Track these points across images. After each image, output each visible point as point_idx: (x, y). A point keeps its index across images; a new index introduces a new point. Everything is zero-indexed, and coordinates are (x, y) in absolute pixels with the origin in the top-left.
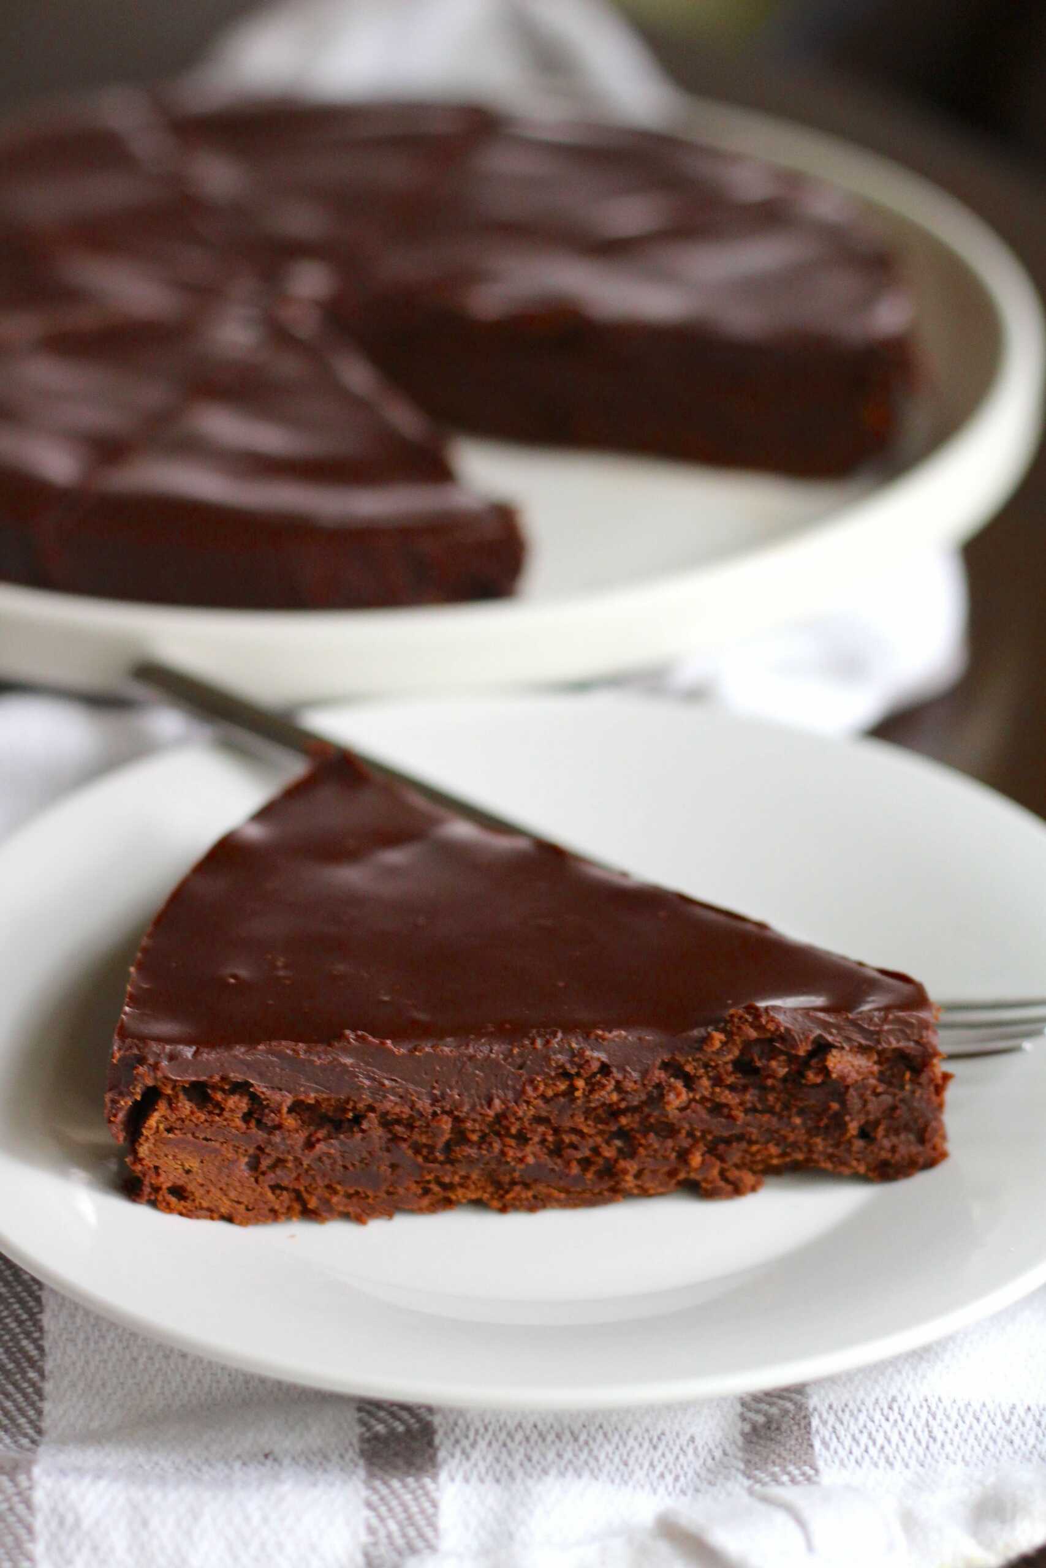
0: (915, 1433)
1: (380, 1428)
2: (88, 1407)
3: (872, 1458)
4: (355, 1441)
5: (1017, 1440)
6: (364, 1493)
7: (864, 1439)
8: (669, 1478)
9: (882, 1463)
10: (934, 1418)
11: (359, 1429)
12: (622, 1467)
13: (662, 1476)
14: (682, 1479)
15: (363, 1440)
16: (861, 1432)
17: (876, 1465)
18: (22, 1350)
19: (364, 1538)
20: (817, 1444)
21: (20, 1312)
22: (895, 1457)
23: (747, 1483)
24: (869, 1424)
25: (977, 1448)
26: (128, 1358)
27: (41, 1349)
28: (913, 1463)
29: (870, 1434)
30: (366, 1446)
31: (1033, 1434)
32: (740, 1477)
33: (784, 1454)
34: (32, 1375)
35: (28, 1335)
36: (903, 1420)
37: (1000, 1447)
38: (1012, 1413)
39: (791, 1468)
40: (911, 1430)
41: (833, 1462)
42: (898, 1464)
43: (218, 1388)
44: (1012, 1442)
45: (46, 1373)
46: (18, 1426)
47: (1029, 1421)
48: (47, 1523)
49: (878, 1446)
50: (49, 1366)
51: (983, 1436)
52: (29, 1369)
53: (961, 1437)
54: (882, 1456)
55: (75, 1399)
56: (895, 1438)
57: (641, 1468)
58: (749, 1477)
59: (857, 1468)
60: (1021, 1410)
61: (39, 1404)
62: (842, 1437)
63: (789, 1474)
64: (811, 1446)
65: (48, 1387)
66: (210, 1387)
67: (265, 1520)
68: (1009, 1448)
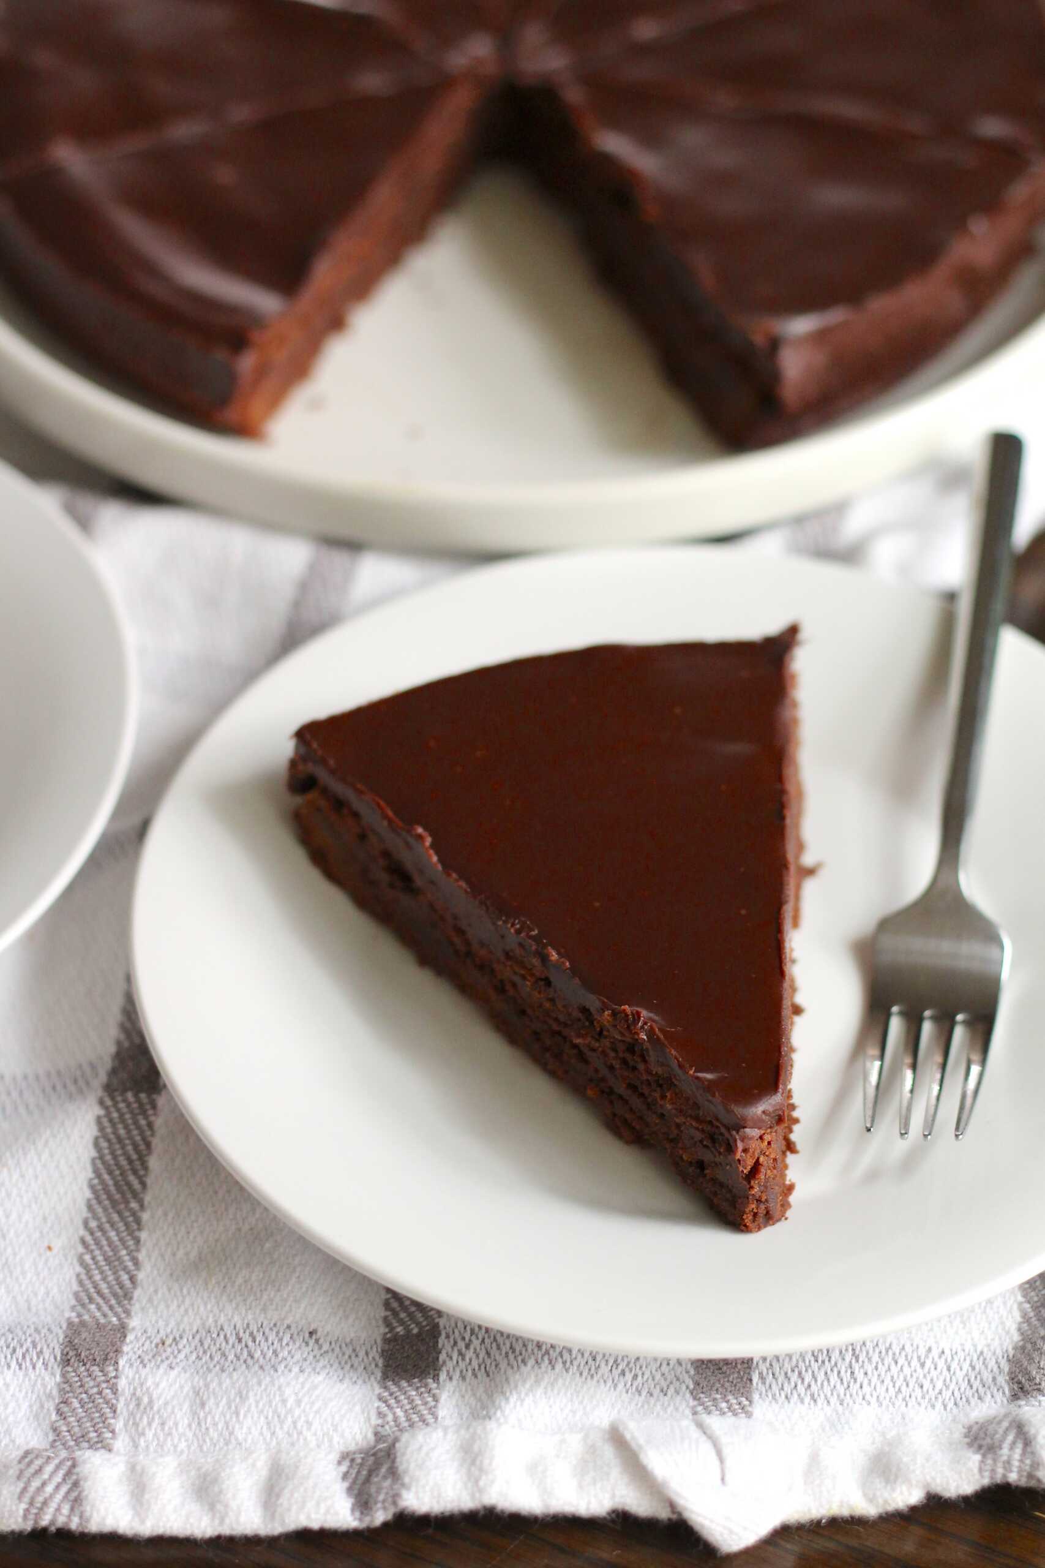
0: (839, 1372)
1: (400, 1330)
2: (175, 1235)
3: (799, 1395)
4: (379, 1341)
5: (927, 1384)
6: (378, 1390)
7: (794, 1377)
8: (629, 1376)
9: (807, 1399)
10: (857, 1361)
11: (383, 1329)
12: (590, 1361)
13: (623, 1373)
14: (640, 1378)
15: (386, 1341)
16: (793, 1371)
17: (802, 1401)
18: (129, 1184)
19: (375, 1421)
20: (755, 1378)
22: (819, 1395)
23: (692, 1403)
24: (801, 1363)
25: (891, 1389)
27: (144, 1185)
28: (834, 1400)
29: (800, 1373)
30: (387, 1347)
31: (942, 1378)
32: (688, 1395)
33: (727, 1385)
34: (134, 1205)
35: (135, 1172)
36: (829, 1361)
37: (911, 1390)
38: (927, 1356)
39: (730, 1397)
40: (835, 1370)
41: (767, 1396)
42: (821, 1401)
44: (922, 1387)
45: (146, 1203)
46: (119, 1259)
47: (941, 1364)
48: (127, 1405)
49: (806, 1383)
50: (148, 1198)
51: (898, 1377)
52: (132, 1200)
53: (878, 1379)
54: (809, 1393)
55: (165, 1228)
56: (821, 1377)
57: (607, 1364)
58: (695, 1398)
59: (786, 1403)
60: (935, 1353)
61: (137, 1233)
62: (777, 1374)
63: (727, 1402)
64: (751, 1380)
65: (145, 1216)
67: (299, 1402)
68: (918, 1391)
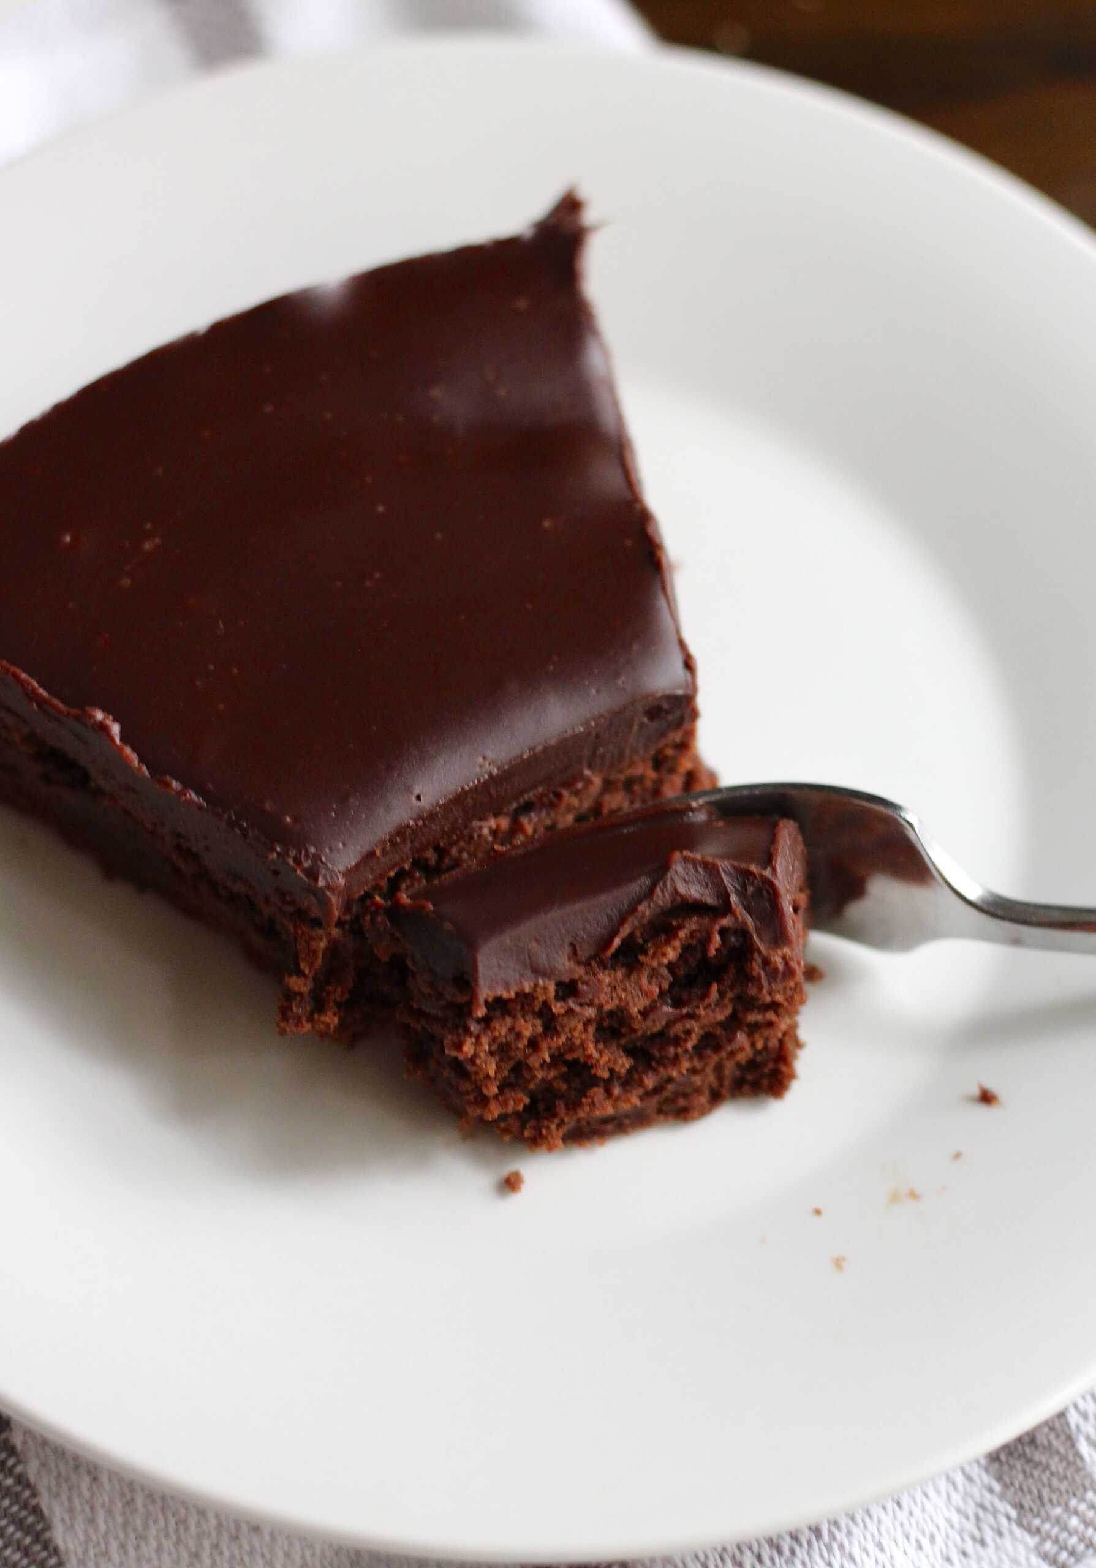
21: (18, 1535)
26: (185, 1555)
43: (313, 1555)
66: (303, 1557)
